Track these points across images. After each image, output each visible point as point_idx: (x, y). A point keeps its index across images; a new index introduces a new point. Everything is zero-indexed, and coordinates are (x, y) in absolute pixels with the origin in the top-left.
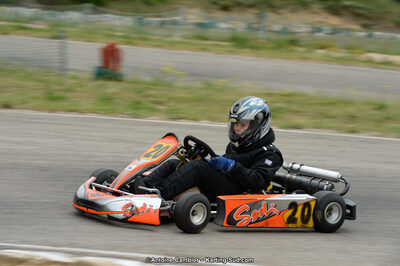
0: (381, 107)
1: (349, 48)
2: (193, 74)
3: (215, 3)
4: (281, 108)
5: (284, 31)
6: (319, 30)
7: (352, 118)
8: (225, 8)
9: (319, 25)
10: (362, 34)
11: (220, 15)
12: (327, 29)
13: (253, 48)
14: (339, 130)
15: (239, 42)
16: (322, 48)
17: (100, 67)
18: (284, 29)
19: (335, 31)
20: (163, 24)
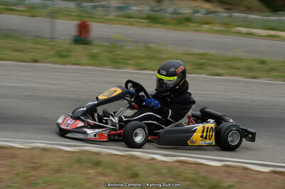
0: (263, 62)
1: (224, 24)
2: (135, 42)
4: (204, 63)
5: (175, 13)
6: (198, 12)
7: (250, 69)
9: (197, 8)
10: (226, 15)
12: (203, 11)
13: (162, 23)
14: (245, 77)
15: (153, 20)
16: (207, 24)
17: (76, 36)
18: (175, 11)
19: (209, 12)
20: (94, 7)
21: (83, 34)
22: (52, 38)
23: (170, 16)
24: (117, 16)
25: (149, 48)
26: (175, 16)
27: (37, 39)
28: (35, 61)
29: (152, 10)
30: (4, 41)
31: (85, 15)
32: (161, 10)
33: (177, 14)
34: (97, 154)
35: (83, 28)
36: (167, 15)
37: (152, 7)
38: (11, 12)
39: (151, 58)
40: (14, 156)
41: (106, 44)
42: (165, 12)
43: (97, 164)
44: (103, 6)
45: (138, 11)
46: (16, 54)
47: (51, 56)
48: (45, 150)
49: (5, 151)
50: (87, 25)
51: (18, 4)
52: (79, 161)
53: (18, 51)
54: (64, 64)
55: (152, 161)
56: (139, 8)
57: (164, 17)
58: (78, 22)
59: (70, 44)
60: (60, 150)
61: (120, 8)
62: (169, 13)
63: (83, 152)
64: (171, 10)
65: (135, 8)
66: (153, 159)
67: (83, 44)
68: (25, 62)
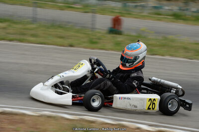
11: (165, 3)
15: (177, 17)
17: (111, 28)
18: (198, 10)
20: (136, 7)
21: (116, 27)
22: (93, 29)
24: (149, 13)
25: (166, 39)
28: (71, 46)
29: (180, 10)
32: (187, 10)
37: (180, 7)
45: (169, 10)
47: (84, 42)
53: (61, 37)
54: (93, 49)
56: (170, 8)
61: (155, 7)
62: (192, 12)
65: (167, 8)
68: (63, 46)
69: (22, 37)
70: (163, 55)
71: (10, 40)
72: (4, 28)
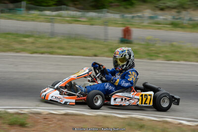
2: (163, 41)
3: (157, 7)
5: (190, 20)
8: (162, 9)
11: (159, 12)
13: (181, 27)
15: (175, 25)
17: (122, 38)
18: (190, 18)
20: (133, 17)
22: (106, 40)
23: (187, 22)
24: (150, 23)
25: (173, 46)
26: (191, 22)
27: (96, 40)
28: (96, 56)
29: (174, 18)
30: (74, 43)
31: (127, 23)
32: (180, 18)
33: (192, 20)
34: (141, 120)
35: (127, 32)
36: (185, 22)
37: (174, 17)
38: (77, 22)
39: (176, 52)
40: (85, 121)
41: (143, 43)
42: (183, 20)
43: (142, 127)
44: (139, 17)
45: (164, 19)
46: (83, 51)
47: (106, 52)
48: (105, 117)
49: (79, 117)
50: (129, 30)
51: (81, 17)
52: (129, 125)
53: (84, 49)
55: (180, 125)
57: (183, 23)
58: (124, 28)
59: (118, 43)
60: (115, 117)
61: (151, 18)
62: (187, 20)
63: (131, 118)
64: (187, 18)
65: (161, 17)
66: (180, 124)
67: (127, 43)
68: (89, 56)
69: (51, 50)
70: (178, 61)
71: (42, 53)
72: (33, 43)
